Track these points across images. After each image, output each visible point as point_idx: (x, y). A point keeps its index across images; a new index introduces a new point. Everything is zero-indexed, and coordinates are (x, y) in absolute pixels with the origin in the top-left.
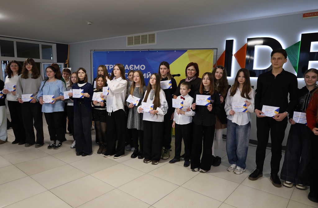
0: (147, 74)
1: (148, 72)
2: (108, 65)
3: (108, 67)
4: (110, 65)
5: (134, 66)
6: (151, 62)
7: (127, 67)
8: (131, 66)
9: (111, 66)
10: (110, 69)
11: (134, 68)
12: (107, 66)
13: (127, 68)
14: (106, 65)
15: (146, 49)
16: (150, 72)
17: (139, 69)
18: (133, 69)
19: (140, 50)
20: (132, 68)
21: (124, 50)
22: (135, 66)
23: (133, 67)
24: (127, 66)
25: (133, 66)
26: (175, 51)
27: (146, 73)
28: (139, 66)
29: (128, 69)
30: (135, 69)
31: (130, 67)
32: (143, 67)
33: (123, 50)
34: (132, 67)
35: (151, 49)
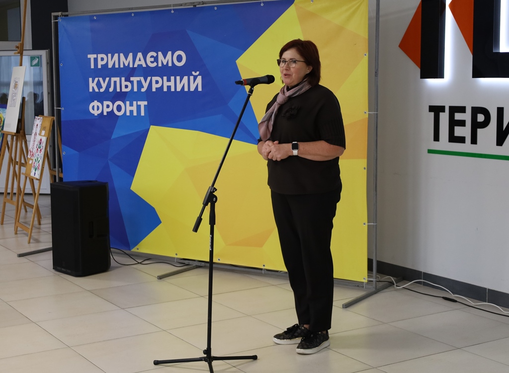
0: (192, 78)
1: (193, 73)
2: (95, 56)
3: (96, 60)
4: (100, 56)
5: (157, 56)
6: (201, 42)
7: (140, 60)
8: (152, 57)
9: (102, 59)
10: (99, 67)
11: (157, 63)
12: (92, 57)
13: (140, 63)
14: (89, 56)
15: (186, 4)
16: (198, 73)
17: (170, 65)
18: (155, 64)
19: (170, 6)
20: (152, 62)
21: (132, 9)
22: (160, 53)
23: (156, 59)
24: (140, 55)
25: (154, 54)
26: (262, 5)
27: (189, 75)
28: (170, 53)
29: (144, 65)
30: (160, 65)
31: (149, 59)
32: (179, 58)
33: (129, 9)
34: (152, 59)
35: (199, 3)
